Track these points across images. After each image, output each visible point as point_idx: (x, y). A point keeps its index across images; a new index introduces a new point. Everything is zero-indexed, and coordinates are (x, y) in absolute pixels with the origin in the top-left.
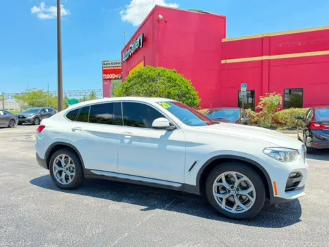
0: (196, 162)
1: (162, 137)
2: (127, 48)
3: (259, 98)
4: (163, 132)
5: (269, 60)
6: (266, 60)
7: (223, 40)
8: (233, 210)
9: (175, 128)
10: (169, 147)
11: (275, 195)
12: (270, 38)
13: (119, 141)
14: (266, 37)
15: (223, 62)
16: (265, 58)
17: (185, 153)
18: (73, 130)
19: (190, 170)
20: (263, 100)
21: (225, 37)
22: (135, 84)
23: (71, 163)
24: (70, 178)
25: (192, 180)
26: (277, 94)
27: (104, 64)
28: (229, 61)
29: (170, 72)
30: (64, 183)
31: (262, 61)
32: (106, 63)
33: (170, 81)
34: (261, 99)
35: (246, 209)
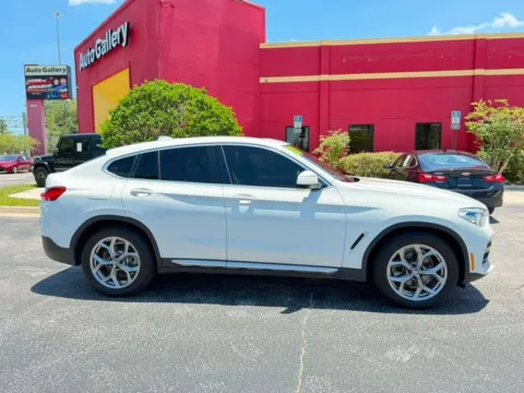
0: (362, 236)
1: (305, 200)
2: (88, 44)
3: (319, 138)
4: (306, 193)
5: (329, 83)
6: (324, 82)
7: (262, 46)
8: (416, 297)
9: (324, 186)
10: (318, 215)
11: (471, 271)
12: (330, 49)
13: (229, 209)
14: (325, 47)
15: (262, 80)
16: (324, 77)
17: (346, 223)
18: (134, 194)
19: (353, 247)
20: (325, 141)
21: (264, 41)
22: (140, 111)
23: (131, 250)
24: (129, 276)
25: (355, 261)
26: (342, 132)
27: (28, 70)
28: (272, 80)
29: (197, 93)
30: (117, 285)
31: (319, 83)
32: (31, 68)
33: (202, 109)
34: (322, 139)
35: (433, 293)
